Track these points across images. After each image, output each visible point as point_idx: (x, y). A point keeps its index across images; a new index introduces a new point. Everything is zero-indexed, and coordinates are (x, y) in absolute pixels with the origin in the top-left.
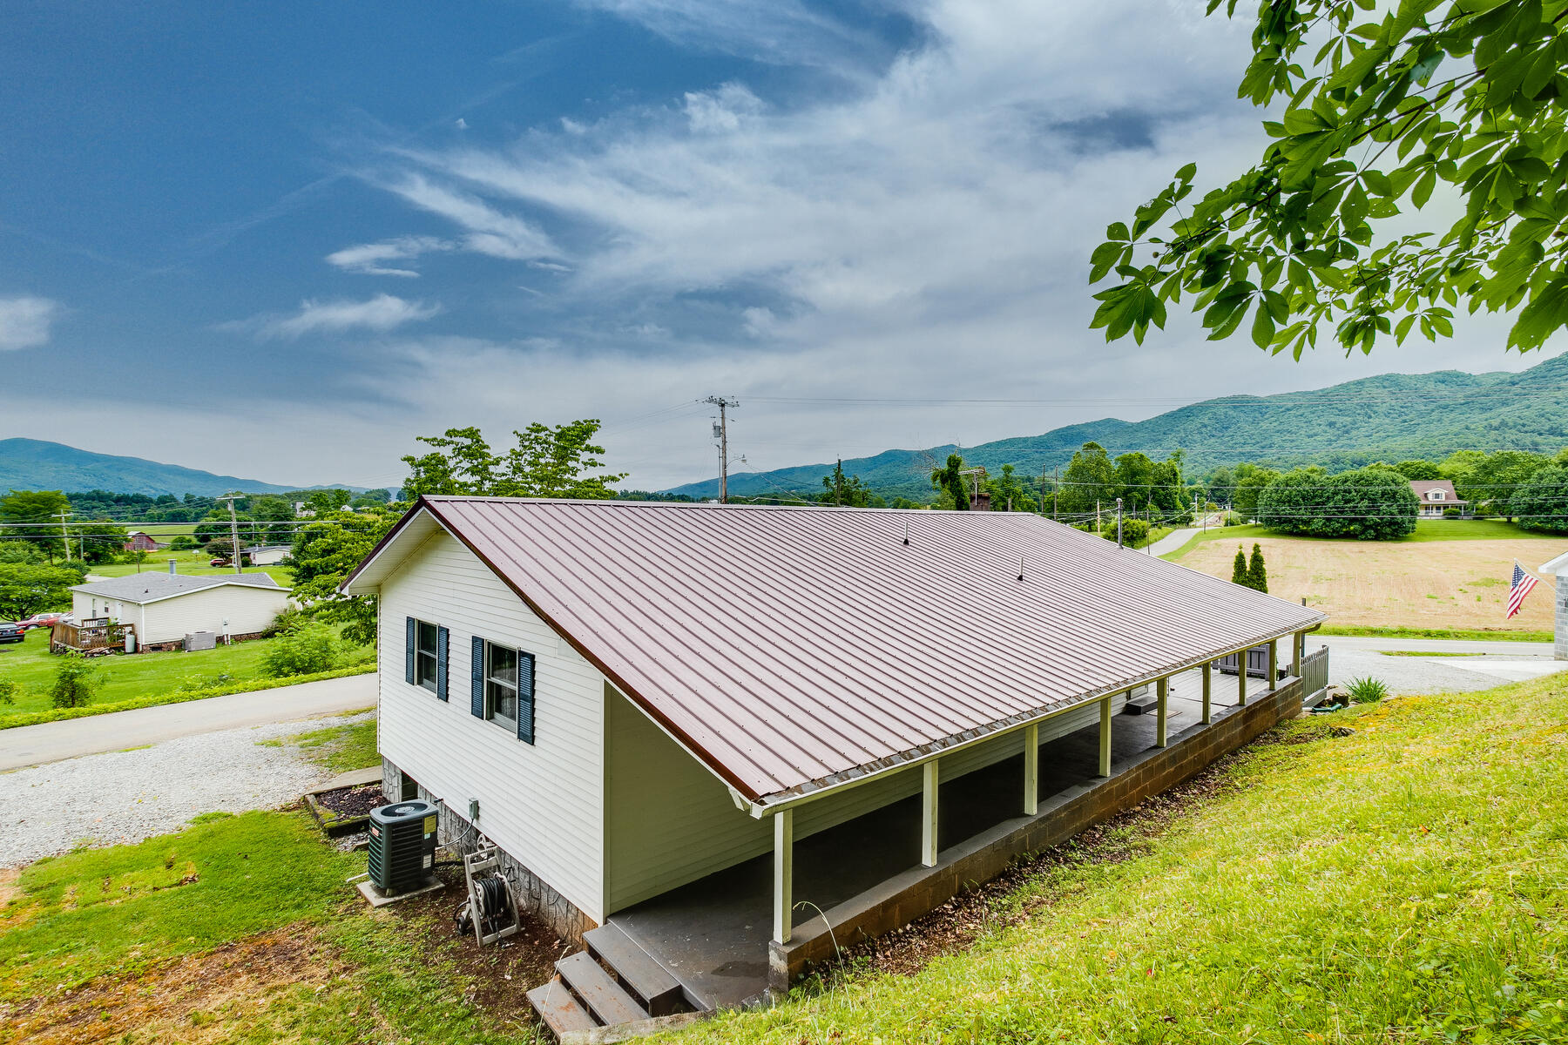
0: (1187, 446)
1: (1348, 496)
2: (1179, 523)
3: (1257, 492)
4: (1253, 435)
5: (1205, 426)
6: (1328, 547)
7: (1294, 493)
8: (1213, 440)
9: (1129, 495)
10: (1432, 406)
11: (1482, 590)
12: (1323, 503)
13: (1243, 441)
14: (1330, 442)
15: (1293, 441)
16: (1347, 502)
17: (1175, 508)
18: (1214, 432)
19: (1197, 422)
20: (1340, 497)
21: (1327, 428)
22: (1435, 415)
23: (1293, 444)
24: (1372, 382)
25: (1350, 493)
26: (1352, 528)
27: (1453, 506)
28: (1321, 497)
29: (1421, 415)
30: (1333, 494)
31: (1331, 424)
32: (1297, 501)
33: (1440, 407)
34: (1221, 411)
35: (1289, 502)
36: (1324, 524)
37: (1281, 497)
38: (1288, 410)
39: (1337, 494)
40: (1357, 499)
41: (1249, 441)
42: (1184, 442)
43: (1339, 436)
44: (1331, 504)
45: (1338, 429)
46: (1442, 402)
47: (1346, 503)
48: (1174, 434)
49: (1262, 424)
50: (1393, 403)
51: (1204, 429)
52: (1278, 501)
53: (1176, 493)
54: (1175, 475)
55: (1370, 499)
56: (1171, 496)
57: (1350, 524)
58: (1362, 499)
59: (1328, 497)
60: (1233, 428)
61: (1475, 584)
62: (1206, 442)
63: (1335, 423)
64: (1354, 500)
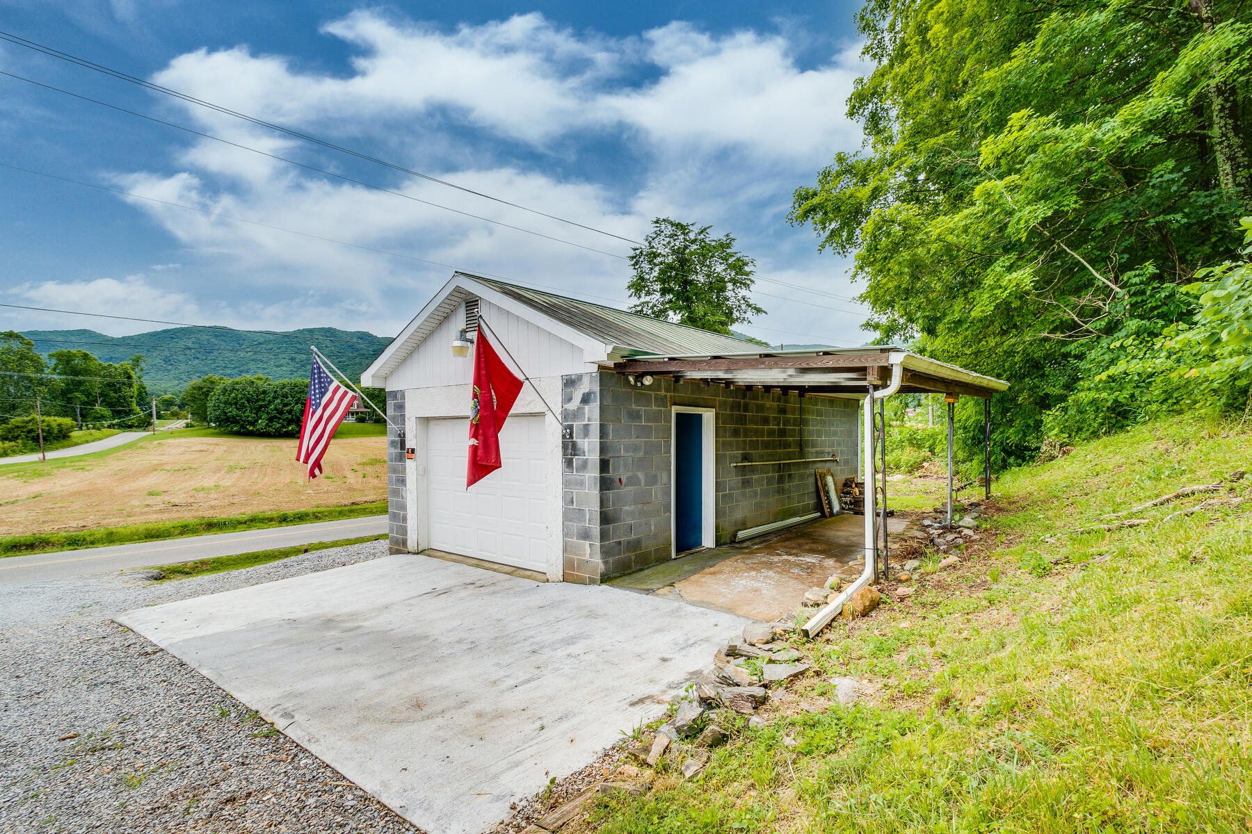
0: (171, 365)
1: (286, 401)
2: (136, 427)
3: (206, 394)
4: (232, 360)
5: (190, 349)
6: (270, 444)
7: (240, 396)
8: (196, 362)
9: (69, 396)
10: (355, 354)
11: (369, 469)
12: (266, 406)
13: (224, 365)
14: (292, 372)
15: (264, 369)
16: (286, 405)
17: (130, 412)
18: (198, 355)
19: (182, 344)
20: (279, 401)
21: (290, 361)
22: (357, 360)
23: (265, 371)
24: (319, 332)
25: (287, 398)
26: (290, 428)
27: (362, 413)
28: (264, 400)
29: (350, 359)
30: (274, 398)
31: (292, 359)
32: (243, 403)
33: (360, 354)
34: (204, 337)
35: (236, 404)
36: (267, 424)
37: (228, 399)
38: (261, 344)
39: (277, 398)
40: (293, 403)
41: (229, 365)
42: (169, 360)
43: (298, 368)
44: (272, 407)
45: (297, 363)
46: (361, 352)
47: (284, 406)
48: (158, 352)
49: (239, 353)
50: (333, 348)
51: (188, 352)
52: (226, 403)
53: (132, 397)
54: (129, 377)
55: (302, 404)
56: (125, 399)
57: (289, 425)
58: (296, 404)
59: (270, 401)
60: (216, 353)
61: (364, 464)
62: (190, 363)
63: (295, 358)
64: (290, 404)
